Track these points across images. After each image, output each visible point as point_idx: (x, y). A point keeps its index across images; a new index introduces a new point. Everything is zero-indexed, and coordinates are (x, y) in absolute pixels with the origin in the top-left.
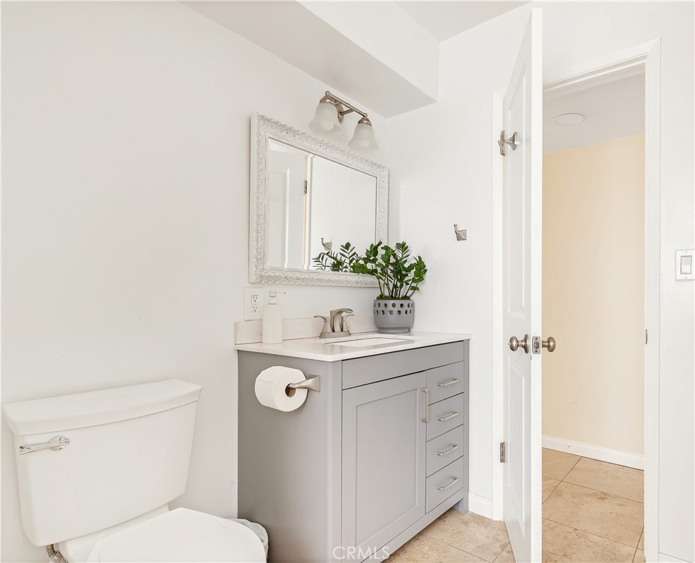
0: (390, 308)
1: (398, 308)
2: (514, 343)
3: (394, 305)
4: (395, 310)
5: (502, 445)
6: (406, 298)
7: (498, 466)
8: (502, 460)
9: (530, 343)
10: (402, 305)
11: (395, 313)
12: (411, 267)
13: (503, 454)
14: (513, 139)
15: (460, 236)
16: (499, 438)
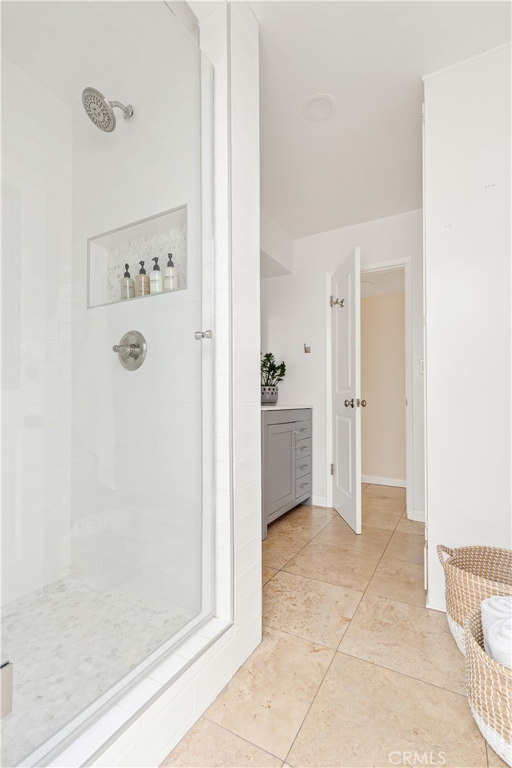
0: (267, 391)
1: (272, 391)
2: (347, 403)
3: (269, 389)
4: (270, 392)
5: (332, 465)
6: (274, 385)
7: (330, 477)
8: (332, 474)
9: (355, 403)
10: (274, 390)
11: (270, 393)
12: (278, 368)
13: (332, 470)
14: (342, 302)
15: (307, 350)
16: (330, 461)
